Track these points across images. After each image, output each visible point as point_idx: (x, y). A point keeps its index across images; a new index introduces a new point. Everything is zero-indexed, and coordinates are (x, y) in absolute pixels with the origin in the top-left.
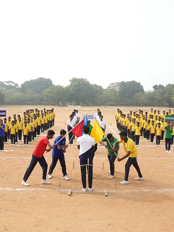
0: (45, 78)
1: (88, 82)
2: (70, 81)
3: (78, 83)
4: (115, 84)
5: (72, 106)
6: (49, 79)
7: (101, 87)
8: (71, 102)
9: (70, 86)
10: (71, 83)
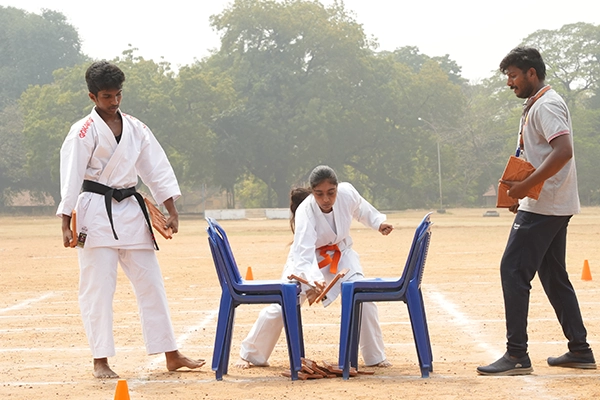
0: (21, 12)
1: (356, 31)
2: (217, 22)
3: (281, 37)
4: (559, 38)
5: (241, 213)
6: (54, 18)
7: (447, 66)
8: (228, 186)
9: (219, 62)
10: (227, 42)
